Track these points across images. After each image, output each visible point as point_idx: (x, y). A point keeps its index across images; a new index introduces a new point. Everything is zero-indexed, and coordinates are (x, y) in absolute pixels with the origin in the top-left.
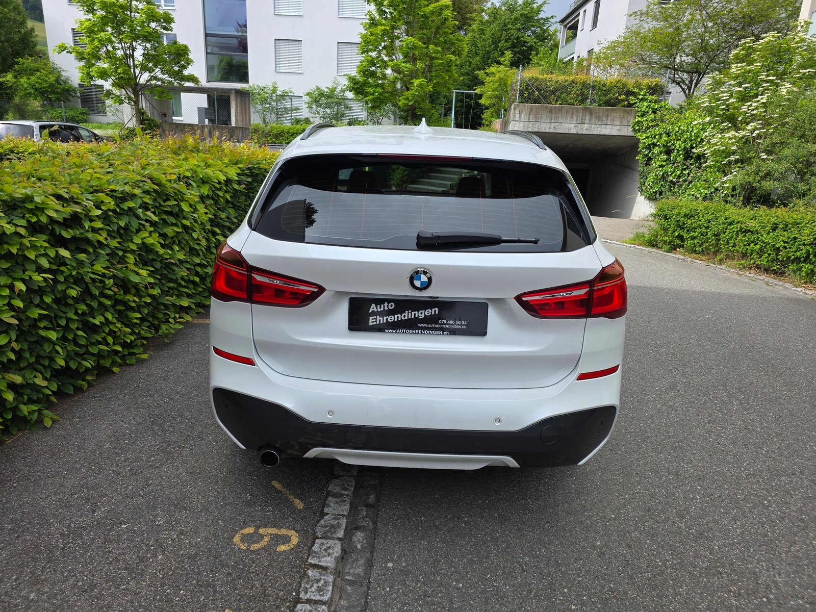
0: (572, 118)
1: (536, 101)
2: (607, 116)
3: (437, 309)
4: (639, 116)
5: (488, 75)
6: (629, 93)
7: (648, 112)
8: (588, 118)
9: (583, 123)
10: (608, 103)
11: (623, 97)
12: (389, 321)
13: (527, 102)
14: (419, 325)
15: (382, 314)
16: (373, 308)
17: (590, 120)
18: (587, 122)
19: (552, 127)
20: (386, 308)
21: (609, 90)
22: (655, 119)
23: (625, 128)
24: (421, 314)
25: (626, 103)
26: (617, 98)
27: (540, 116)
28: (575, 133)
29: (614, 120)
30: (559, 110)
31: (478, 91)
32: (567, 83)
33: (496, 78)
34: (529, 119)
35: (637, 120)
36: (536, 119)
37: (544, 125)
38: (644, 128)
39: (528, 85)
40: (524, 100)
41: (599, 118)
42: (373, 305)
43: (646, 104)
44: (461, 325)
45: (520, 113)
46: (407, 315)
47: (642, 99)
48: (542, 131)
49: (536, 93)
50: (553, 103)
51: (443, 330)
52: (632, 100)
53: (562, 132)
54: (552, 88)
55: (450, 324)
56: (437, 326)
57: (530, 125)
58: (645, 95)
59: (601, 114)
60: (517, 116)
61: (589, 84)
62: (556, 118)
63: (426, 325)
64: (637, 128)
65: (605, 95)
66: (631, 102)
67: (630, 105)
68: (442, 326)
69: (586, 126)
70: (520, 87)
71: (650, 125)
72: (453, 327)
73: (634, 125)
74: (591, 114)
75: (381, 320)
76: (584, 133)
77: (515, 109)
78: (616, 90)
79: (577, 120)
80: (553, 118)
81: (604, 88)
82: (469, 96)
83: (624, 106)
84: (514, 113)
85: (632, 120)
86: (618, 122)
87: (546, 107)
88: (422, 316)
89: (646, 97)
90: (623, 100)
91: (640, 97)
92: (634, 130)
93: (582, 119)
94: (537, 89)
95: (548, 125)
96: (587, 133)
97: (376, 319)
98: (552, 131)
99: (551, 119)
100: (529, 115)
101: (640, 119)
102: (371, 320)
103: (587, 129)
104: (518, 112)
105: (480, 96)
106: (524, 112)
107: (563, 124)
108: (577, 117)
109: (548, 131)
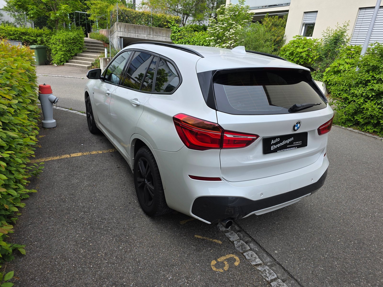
0: (145, 32)
1: (127, 22)
2: (160, 32)
3: (293, 138)
4: (173, 33)
5: (92, 5)
6: (168, 22)
7: (176, 31)
8: (152, 32)
9: (150, 35)
10: (160, 26)
11: (166, 23)
12: (278, 147)
13: (123, 22)
14: (288, 146)
15: (275, 144)
16: (273, 142)
17: (153, 33)
18: (152, 34)
19: (136, 35)
20: (277, 141)
21: (159, 20)
22: (181, 35)
23: (167, 38)
24: (288, 141)
25: (167, 26)
26: (163, 23)
27: (130, 29)
28: (147, 39)
29: (163, 34)
30: (138, 27)
31: (88, 13)
32: (140, 14)
33: (98, 7)
34: (125, 31)
35: (172, 35)
36: (128, 31)
37: (132, 34)
38: (176, 39)
39: (122, 13)
40: (121, 21)
41: (156, 33)
42: (273, 141)
43: (175, 28)
44: (300, 143)
45: (120, 27)
46: (284, 143)
47: (173, 25)
48: (132, 37)
49: (127, 18)
50: (135, 23)
51: (295, 147)
52: (169, 25)
53: (141, 38)
54: (134, 16)
55: (297, 144)
56: (293, 145)
57: (126, 34)
58: (174, 23)
59: (157, 31)
60: (119, 29)
61: (150, 16)
62: (138, 31)
63: (289, 146)
64: (173, 38)
65: (158, 22)
66: (169, 26)
67: (169, 28)
68: (295, 145)
69: (151, 36)
70: (119, 14)
71: (179, 37)
72: (298, 144)
73: (172, 37)
74: (153, 31)
75: (275, 147)
76: (151, 39)
77: (117, 25)
78: (162, 20)
79: (147, 33)
80: (136, 31)
81: (157, 18)
82: (82, 15)
83: (166, 28)
84: (117, 27)
85: (170, 35)
86: (165, 36)
87: (132, 25)
88: (288, 142)
89: (175, 24)
90: (165, 25)
91: (173, 24)
92: (172, 39)
93: (149, 33)
94: (127, 16)
95: (134, 34)
96: (152, 40)
97: (273, 147)
98: (136, 37)
99: (135, 32)
100: (125, 28)
101: (174, 34)
102: (272, 148)
103: (152, 38)
104: (119, 27)
105: (89, 15)
106: (122, 27)
107: (141, 34)
108: (147, 31)
109: (134, 37)
